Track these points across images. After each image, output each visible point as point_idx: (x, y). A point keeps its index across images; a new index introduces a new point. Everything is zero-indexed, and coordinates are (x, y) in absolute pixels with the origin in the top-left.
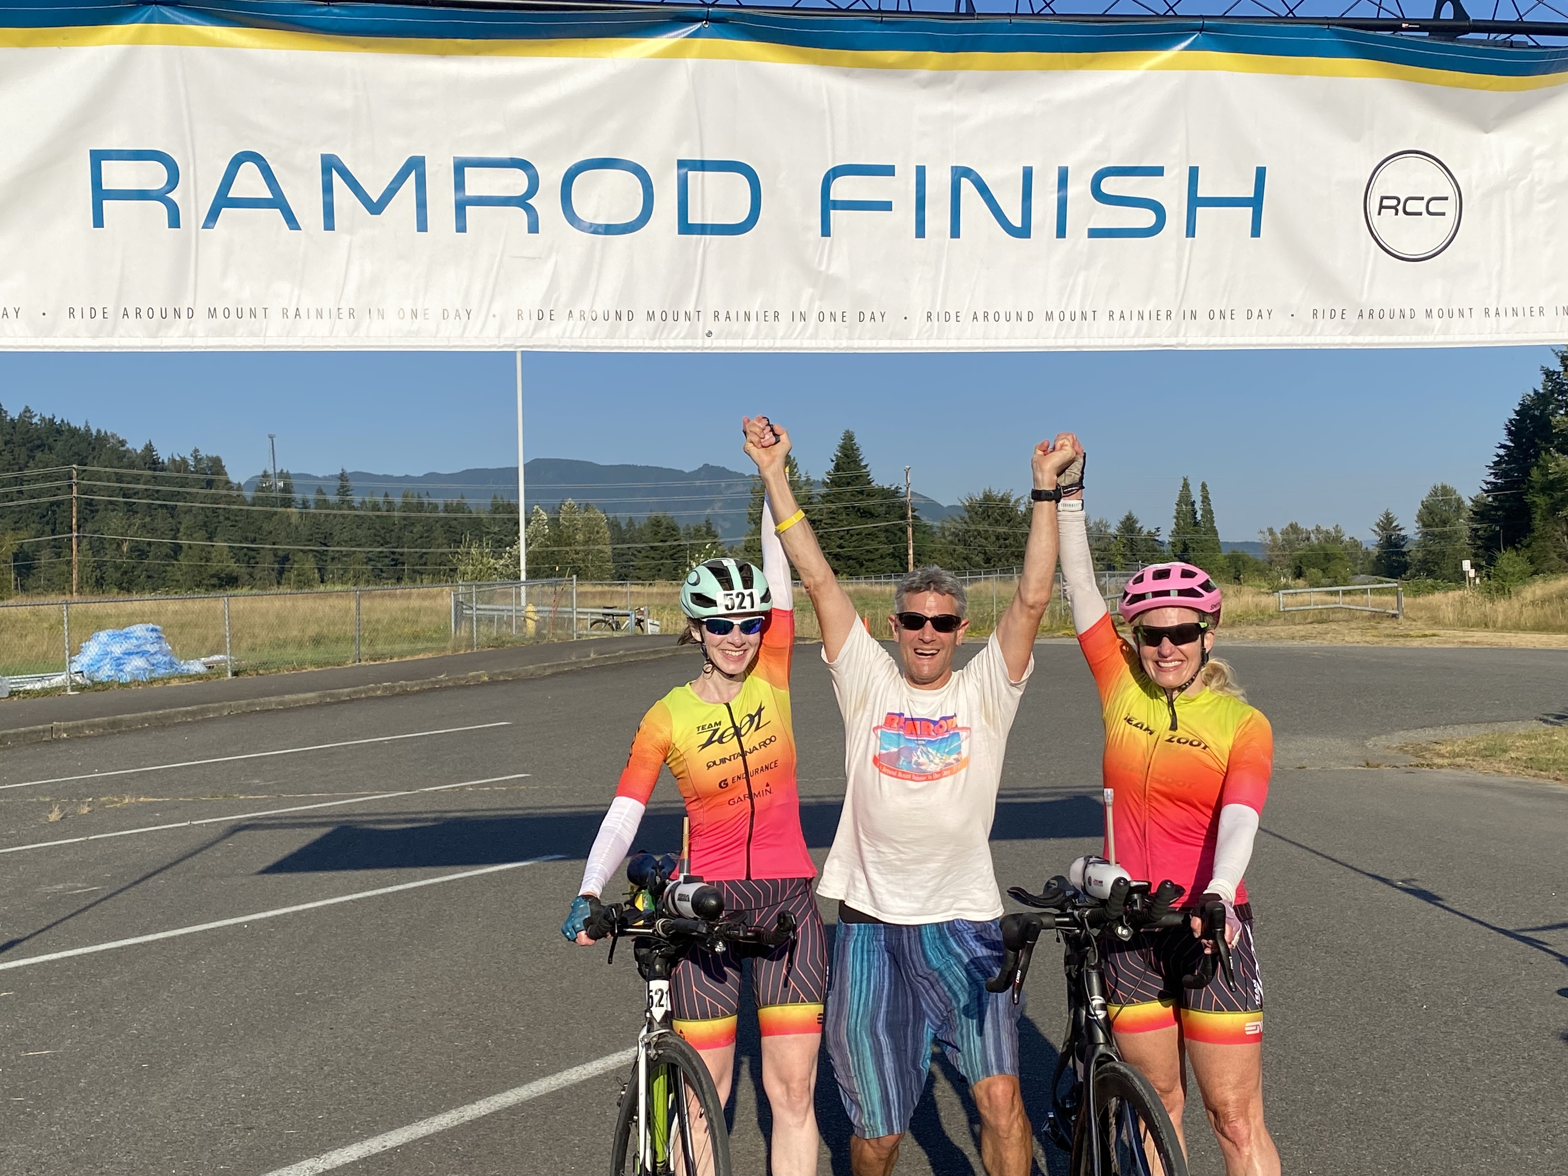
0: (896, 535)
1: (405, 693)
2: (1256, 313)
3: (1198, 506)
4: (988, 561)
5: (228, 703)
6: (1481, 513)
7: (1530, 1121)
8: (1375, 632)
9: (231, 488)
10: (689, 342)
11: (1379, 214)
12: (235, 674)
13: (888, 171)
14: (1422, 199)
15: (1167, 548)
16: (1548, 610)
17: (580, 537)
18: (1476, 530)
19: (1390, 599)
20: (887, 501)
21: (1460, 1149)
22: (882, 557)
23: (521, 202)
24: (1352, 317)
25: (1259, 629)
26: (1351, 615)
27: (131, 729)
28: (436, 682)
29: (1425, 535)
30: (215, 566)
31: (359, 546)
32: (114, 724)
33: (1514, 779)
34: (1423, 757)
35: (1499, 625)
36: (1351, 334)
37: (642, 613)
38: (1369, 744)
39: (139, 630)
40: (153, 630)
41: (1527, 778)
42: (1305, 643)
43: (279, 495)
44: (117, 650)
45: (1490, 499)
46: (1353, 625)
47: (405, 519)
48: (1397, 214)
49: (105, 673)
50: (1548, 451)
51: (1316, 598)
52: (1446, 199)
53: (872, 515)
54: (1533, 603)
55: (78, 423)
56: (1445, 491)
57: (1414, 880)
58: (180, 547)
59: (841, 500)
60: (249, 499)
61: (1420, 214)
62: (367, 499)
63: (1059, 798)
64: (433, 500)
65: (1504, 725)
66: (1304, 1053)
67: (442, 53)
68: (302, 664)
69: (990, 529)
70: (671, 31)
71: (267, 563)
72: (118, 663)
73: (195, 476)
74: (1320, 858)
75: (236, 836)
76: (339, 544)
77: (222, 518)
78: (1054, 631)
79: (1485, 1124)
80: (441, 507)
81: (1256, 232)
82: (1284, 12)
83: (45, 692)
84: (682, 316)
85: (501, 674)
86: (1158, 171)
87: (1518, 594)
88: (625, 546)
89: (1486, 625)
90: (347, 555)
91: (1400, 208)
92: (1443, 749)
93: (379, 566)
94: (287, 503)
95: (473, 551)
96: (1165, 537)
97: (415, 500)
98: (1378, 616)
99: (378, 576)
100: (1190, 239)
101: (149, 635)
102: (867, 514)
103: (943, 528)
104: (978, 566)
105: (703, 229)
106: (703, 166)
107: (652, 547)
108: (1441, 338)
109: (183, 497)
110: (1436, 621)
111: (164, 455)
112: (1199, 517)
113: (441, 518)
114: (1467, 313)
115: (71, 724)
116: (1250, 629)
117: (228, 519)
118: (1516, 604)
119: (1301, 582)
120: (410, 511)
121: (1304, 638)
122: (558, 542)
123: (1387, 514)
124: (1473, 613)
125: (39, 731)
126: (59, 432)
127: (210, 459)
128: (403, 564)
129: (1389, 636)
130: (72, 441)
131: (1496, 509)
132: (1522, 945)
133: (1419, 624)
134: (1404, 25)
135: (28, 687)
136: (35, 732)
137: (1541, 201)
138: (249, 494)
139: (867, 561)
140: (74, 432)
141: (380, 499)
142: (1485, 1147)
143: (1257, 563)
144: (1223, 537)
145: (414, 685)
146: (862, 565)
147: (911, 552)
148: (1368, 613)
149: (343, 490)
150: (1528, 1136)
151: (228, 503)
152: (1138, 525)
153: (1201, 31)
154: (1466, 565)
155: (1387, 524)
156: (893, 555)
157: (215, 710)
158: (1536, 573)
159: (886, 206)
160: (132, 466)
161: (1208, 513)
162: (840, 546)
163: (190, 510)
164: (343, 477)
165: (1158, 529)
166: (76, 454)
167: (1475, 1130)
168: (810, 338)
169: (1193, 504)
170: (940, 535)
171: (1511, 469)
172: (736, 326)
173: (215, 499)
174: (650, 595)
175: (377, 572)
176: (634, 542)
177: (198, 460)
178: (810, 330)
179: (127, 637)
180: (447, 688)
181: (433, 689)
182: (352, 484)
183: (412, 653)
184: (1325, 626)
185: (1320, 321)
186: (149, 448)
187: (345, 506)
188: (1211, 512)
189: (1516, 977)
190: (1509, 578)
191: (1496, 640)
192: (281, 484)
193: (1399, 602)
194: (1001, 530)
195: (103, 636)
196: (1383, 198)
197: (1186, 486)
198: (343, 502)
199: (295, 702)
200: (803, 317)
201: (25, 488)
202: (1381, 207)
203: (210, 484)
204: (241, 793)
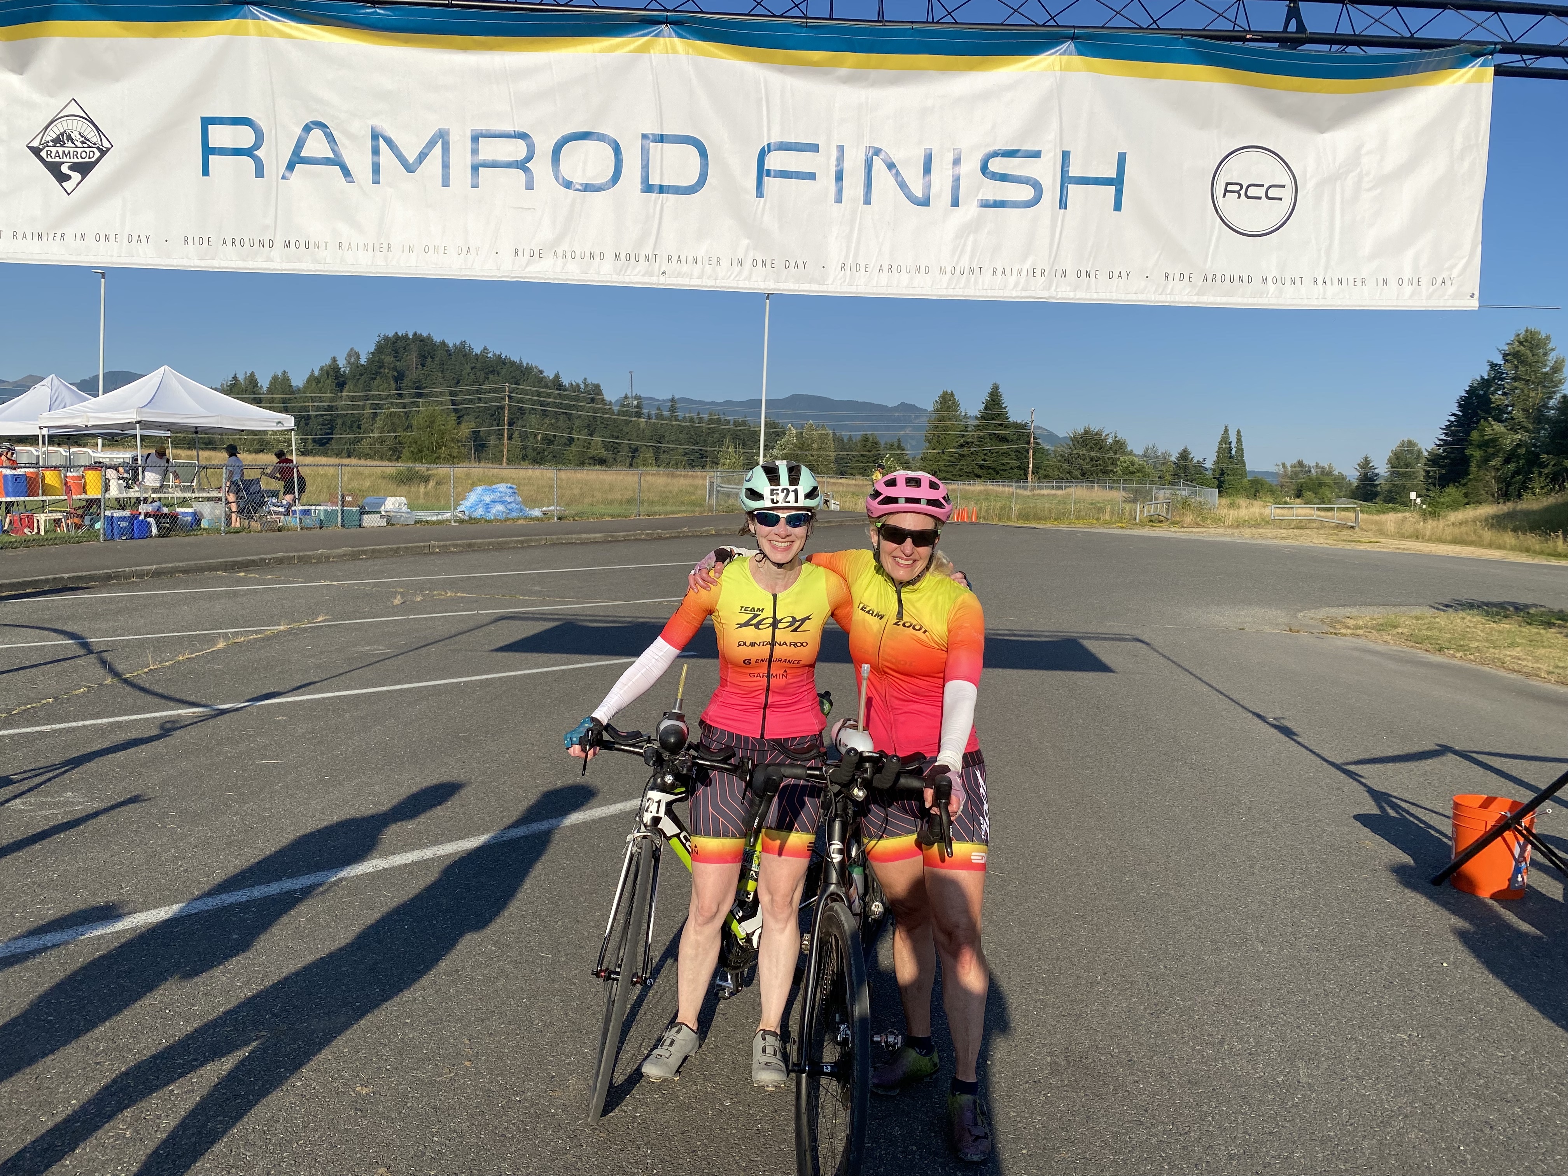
0: (1022, 454)
1: (660, 538)
2: (1116, 274)
3: (1233, 445)
4: (1083, 475)
5: (544, 537)
6: (1434, 460)
7: (1282, 923)
8: (1335, 537)
9: (605, 404)
10: (646, 279)
11: (1224, 196)
12: (560, 519)
13: (814, 148)
14: (1262, 186)
15: (1209, 474)
16: (1464, 529)
17: (815, 446)
18: (1428, 472)
19: (1352, 515)
20: (1019, 431)
21: (1214, 942)
22: (1011, 468)
23: (522, 165)
24: (1198, 280)
25: (1254, 530)
26: (1322, 525)
27: (480, 549)
28: (681, 533)
29: (1392, 473)
30: (592, 452)
31: (680, 444)
32: (470, 545)
33: (1395, 648)
34: (1334, 627)
35: (1427, 537)
36: (1197, 294)
37: (828, 496)
38: (1300, 615)
39: (502, 487)
40: (511, 488)
41: (1405, 648)
42: (1283, 542)
43: (634, 409)
44: (487, 499)
45: (1441, 451)
46: (1322, 532)
47: (709, 429)
48: (1239, 197)
49: (479, 512)
50: (1486, 419)
51: (1307, 511)
52: (1284, 186)
53: (1008, 441)
54: (1453, 524)
55: (515, 358)
56: (1410, 444)
57: (1283, 718)
58: (573, 439)
59: (987, 430)
60: (616, 412)
61: (1260, 198)
62: (687, 415)
63: (1055, 639)
64: (727, 418)
65: (1404, 608)
66: (1131, 848)
67: (465, 48)
68: (602, 515)
69: (1087, 453)
70: (635, 31)
71: (624, 452)
72: (487, 507)
73: (585, 395)
74: (1221, 696)
75: (499, 623)
76: (668, 443)
77: (599, 422)
78: (1112, 524)
79: (1244, 922)
80: (732, 423)
81: (1118, 207)
82: (1145, 22)
83: (439, 522)
84: (642, 258)
85: (724, 530)
86: (1037, 155)
87: (1445, 517)
88: (846, 453)
89: (1417, 538)
90: (672, 450)
91: (1243, 192)
92: (1351, 623)
93: (692, 457)
94: (639, 415)
95: (730, 450)
96: (1209, 464)
97: (716, 417)
98: (1341, 527)
99: (691, 465)
100: (1062, 210)
101: (508, 490)
102: (1003, 439)
103: (1054, 451)
104: (1076, 478)
105: (662, 189)
106: (662, 139)
107: (862, 455)
108: (1273, 301)
109: (577, 408)
110: (1382, 533)
111: (566, 381)
112: (1233, 452)
113: (730, 430)
114: (1298, 281)
115: (442, 543)
116: (1248, 530)
117: (602, 423)
118: (1442, 523)
119: (1298, 500)
120: (713, 424)
121: (1283, 538)
122: (801, 449)
123: (1367, 458)
124: (1408, 528)
125: (421, 547)
126: (504, 363)
127: (593, 385)
128: (707, 457)
129: (1344, 541)
130: (511, 369)
131: (1444, 458)
132: (1343, 776)
133: (1370, 534)
134: (1248, 36)
135: (429, 519)
136: (419, 547)
137: (1369, 190)
138: (616, 409)
139: (1002, 470)
140: (513, 364)
141: (695, 416)
142: (1235, 943)
143: (1271, 485)
144: (1249, 467)
145: (666, 533)
146: (997, 473)
147: (1031, 466)
148: (1333, 524)
149: (673, 409)
150: (1274, 936)
151: (603, 413)
152: (1191, 456)
153: (1072, 39)
154: (1413, 495)
155: (1366, 464)
156: (1019, 468)
157: (537, 540)
158: (1468, 504)
159: (811, 176)
160: (546, 387)
161: (1240, 450)
162: (984, 460)
163: (579, 417)
164: (673, 400)
165: (1204, 460)
166: (513, 377)
167: (1234, 927)
168: (745, 280)
169: (1230, 443)
170: (1053, 455)
171: (1457, 431)
172: (685, 268)
173: (595, 411)
174: (848, 485)
175: (690, 461)
176: (852, 451)
177: (586, 385)
178: (746, 272)
179: (494, 491)
180: (688, 536)
181: (678, 537)
182: (678, 405)
183: (673, 513)
184: (1301, 531)
185: (1171, 283)
186: (557, 376)
187: (673, 419)
188: (1242, 450)
189: (1327, 801)
190: (1440, 506)
191: (1422, 548)
192: (635, 403)
193: (1357, 517)
194: (1093, 454)
195: (479, 489)
196: (1227, 184)
197: (1226, 431)
198: (672, 416)
199: (588, 539)
200: (740, 263)
201: (482, 396)
202: (1226, 191)
203: (593, 400)
204: (523, 595)
